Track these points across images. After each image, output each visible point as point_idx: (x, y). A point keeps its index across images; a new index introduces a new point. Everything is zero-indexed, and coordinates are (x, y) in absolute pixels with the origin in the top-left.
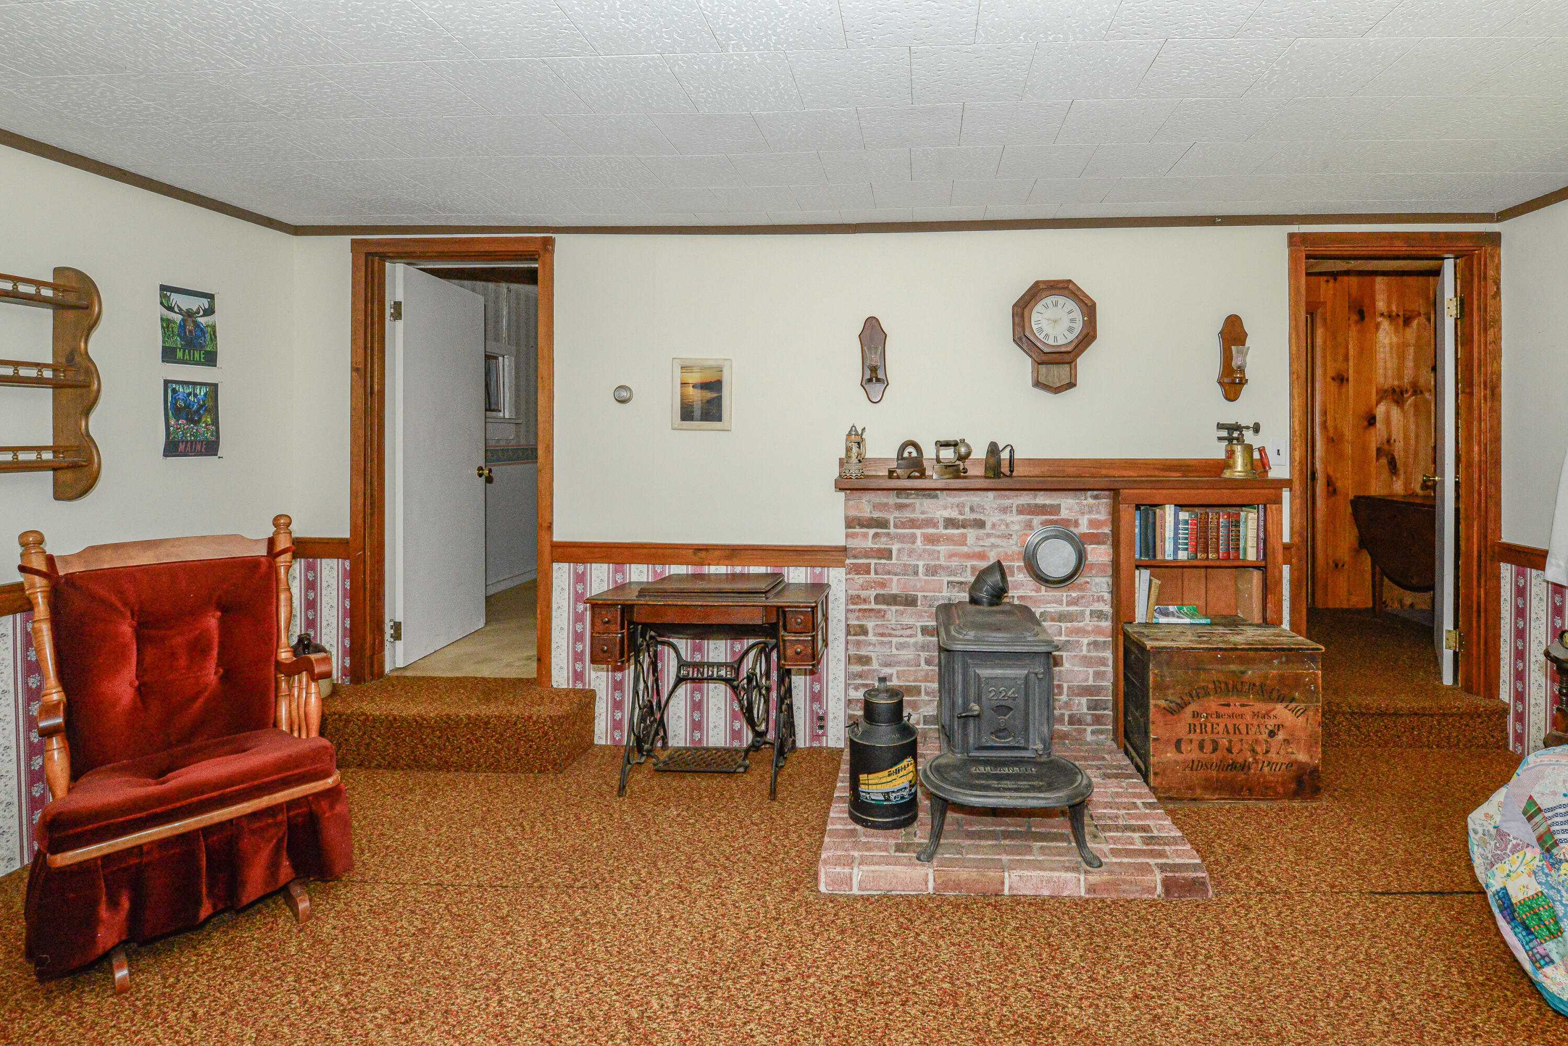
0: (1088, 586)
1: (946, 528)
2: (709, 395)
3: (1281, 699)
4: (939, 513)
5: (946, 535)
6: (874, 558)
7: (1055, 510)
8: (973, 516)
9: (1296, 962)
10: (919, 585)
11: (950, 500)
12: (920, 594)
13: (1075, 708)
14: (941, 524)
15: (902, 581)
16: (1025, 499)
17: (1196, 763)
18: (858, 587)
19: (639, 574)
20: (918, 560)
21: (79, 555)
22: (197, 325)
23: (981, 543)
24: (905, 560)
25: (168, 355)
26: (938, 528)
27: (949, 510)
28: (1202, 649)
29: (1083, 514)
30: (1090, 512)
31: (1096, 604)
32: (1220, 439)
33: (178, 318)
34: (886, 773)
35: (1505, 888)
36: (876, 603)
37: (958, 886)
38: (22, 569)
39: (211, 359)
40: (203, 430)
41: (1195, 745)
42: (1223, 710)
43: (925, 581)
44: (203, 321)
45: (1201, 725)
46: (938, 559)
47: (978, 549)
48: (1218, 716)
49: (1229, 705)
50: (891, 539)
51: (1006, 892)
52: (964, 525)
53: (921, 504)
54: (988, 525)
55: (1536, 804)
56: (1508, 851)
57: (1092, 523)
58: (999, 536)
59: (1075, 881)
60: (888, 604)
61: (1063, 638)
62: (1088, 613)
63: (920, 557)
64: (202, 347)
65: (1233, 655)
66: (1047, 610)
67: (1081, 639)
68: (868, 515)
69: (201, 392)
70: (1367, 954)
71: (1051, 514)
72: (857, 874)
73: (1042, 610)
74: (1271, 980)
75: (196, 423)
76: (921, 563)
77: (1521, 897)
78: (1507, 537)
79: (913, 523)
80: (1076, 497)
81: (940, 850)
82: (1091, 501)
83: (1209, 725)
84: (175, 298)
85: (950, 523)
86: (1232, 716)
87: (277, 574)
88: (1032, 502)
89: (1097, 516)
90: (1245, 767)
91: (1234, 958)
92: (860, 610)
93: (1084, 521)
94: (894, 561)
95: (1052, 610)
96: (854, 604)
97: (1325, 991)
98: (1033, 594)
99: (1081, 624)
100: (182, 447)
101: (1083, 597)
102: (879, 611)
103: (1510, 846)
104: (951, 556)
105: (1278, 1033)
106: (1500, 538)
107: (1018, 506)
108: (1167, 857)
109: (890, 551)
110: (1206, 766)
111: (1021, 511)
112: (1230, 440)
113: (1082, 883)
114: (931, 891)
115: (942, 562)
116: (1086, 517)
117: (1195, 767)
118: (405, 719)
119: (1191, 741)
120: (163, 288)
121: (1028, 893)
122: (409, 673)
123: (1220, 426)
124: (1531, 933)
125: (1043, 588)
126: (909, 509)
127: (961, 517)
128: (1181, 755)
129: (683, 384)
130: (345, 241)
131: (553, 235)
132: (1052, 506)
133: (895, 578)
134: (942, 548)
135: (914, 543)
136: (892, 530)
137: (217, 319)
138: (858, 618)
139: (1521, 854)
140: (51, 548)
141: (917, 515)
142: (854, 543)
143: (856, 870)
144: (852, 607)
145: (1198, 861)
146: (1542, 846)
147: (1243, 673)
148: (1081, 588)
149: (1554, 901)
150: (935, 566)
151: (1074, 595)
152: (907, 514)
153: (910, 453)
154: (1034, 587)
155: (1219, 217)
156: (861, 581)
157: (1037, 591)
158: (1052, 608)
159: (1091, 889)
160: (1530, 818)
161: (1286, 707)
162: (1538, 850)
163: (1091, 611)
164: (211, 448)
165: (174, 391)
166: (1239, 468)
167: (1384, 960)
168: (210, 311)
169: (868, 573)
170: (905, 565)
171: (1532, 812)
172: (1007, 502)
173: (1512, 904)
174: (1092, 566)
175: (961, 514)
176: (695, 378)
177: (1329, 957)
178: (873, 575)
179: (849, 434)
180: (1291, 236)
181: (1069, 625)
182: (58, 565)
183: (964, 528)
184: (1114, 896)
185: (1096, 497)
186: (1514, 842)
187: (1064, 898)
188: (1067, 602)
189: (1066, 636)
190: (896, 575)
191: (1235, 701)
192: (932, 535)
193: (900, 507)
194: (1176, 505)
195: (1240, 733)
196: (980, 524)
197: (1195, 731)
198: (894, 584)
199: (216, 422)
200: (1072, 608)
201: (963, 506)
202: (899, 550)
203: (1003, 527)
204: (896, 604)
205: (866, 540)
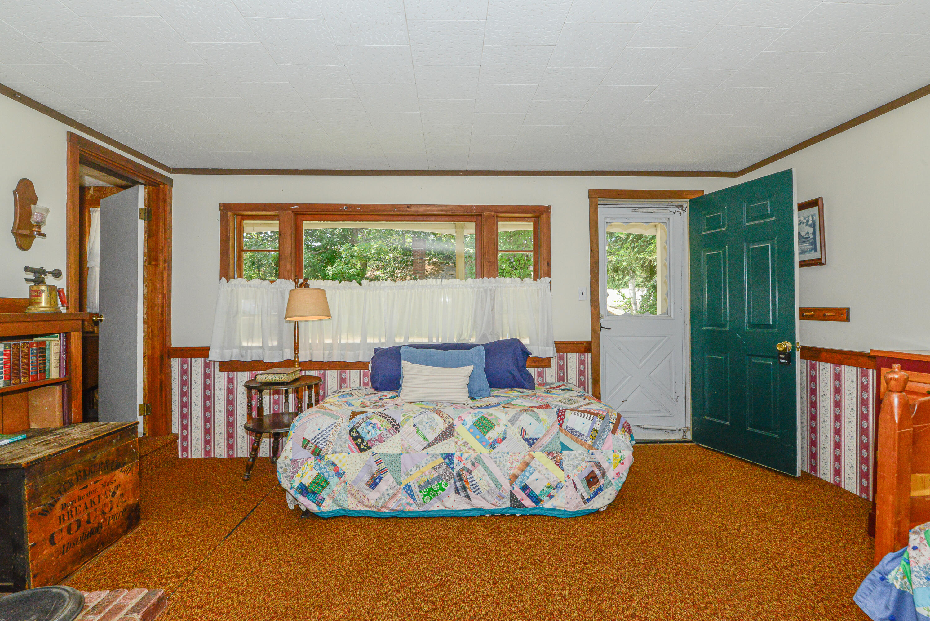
3: (118, 467)
9: (248, 584)
17: (66, 547)
28: (68, 449)
32: (27, 280)
35: (301, 483)
41: (64, 532)
42: (83, 493)
45: (68, 513)
48: (80, 499)
49: (86, 487)
55: (307, 440)
56: (300, 466)
65: (88, 446)
70: (262, 556)
74: (252, 599)
77: (310, 481)
78: (174, 344)
83: (74, 510)
86: (90, 493)
90: (98, 528)
91: (225, 610)
97: (273, 580)
103: (299, 464)
105: (287, 608)
106: (171, 345)
108: (125, 606)
110: (72, 544)
112: (35, 282)
117: (65, 550)
119: (61, 530)
123: (26, 270)
124: (316, 493)
139: (306, 464)
145: (146, 591)
146: (314, 455)
147: (94, 457)
149: (323, 474)
155: (19, 93)
160: (305, 448)
161: (121, 471)
162: (313, 457)
166: (43, 304)
167: (269, 552)
171: (305, 444)
173: (306, 487)
177: (254, 570)
180: (68, 134)
186: (301, 461)
191: (90, 481)
195: (95, 504)
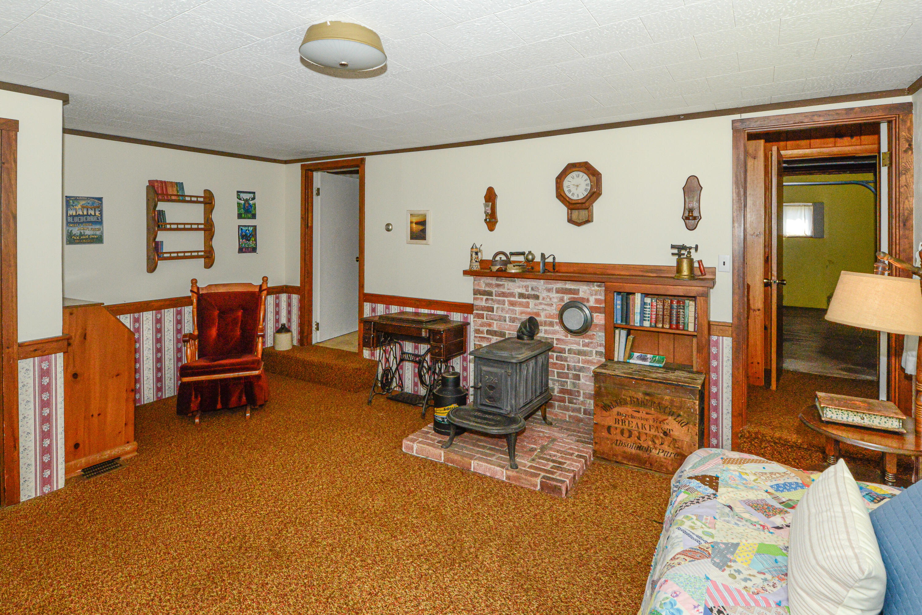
0: (595, 337)
1: (519, 298)
2: (421, 227)
3: (671, 414)
4: (516, 290)
5: (518, 302)
6: (486, 311)
7: (576, 292)
8: (533, 293)
10: (506, 327)
11: (522, 283)
12: (507, 332)
13: (587, 405)
14: (517, 296)
15: (498, 324)
16: (560, 285)
17: (619, 442)
18: (478, 325)
19: (394, 309)
20: (506, 314)
21: (206, 287)
22: (249, 204)
23: (537, 307)
24: (500, 313)
25: (240, 216)
26: (515, 298)
27: (521, 289)
28: (623, 376)
29: (592, 295)
30: (596, 295)
31: (599, 348)
33: (243, 202)
34: (443, 409)
36: (487, 334)
37: (453, 462)
38: (192, 291)
39: (254, 216)
40: (251, 244)
41: (618, 431)
43: (510, 325)
44: (251, 202)
45: (622, 420)
46: (516, 314)
47: (535, 311)
48: (633, 417)
49: (639, 412)
50: (494, 302)
51: (472, 470)
52: (529, 297)
53: (508, 285)
54: (541, 298)
57: (597, 301)
58: (546, 305)
59: (501, 472)
60: (492, 335)
61: (581, 365)
62: (594, 352)
63: (507, 312)
64: (250, 212)
65: (642, 383)
66: (572, 348)
67: (591, 367)
68: (484, 289)
69: (251, 229)
71: (574, 294)
72: (415, 446)
73: (569, 348)
75: (249, 241)
76: (507, 316)
79: (504, 294)
80: (588, 285)
81: (452, 446)
82: (596, 288)
83: (627, 422)
84: (242, 195)
85: (521, 296)
86: (641, 418)
87: (261, 298)
88: (564, 287)
89: (600, 297)
90: (648, 450)
92: (480, 337)
93: (592, 300)
94: (495, 313)
95: (575, 348)
96: (477, 333)
98: (564, 338)
99: (591, 358)
100: (244, 250)
101: (592, 343)
102: (488, 338)
104: (522, 313)
107: (556, 289)
109: (493, 308)
110: (625, 444)
111: (558, 291)
112: (679, 255)
113: (505, 474)
114: (442, 461)
115: (517, 316)
116: (594, 297)
117: (618, 444)
118: (308, 361)
119: (616, 428)
120: (238, 192)
121: (480, 472)
122: (321, 345)
123: (673, 247)
125: (569, 335)
126: (502, 287)
127: (527, 293)
128: (610, 436)
129: (411, 222)
130: (299, 165)
131: (364, 157)
132: (574, 289)
133: (495, 322)
134: (518, 309)
135: (504, 304)
136: (494, 297)
137: (256, 201)
138: (479, 341)
140: (199, 285)
141: (505, 290)
142: (477, 303)
143: (415, 445)
144: (476, 335)
145: (566, 480)
148: (591, 337)
150: (514, 318)
151: (587, 341)
152: (501, 290)
153: (501, 258)
154: (564, 334)
155: (682, 115)
156: (480, 322)
157: (566, 336)
158: (575, 347)
159: (508, 477)
161: (675, 419)
163: (596, 351)
164: (254, 250)
165: (241, 229)
168: (254, 199)
169: (483, 318)
170: (500, 316)
172: (550, 286)
174: (596, 325)
175: (527, 291)
176: (415, 220)
178: (485, 320)
179: (472, 248)
180: (733, 122)
181: (584, 358)
182: (200, 290)
183: (528, 298)
184: (517, 484)
185: (599, 286)
187: (495, 478)
188: (583, 344)
189: (582, 363)
190: (496, 320)
191: (643, 410)
192: (512, 301)
193: (498, 286)
194: (642, 294)
195: (646, 429)
196: (537, 297)
197: (619, 423)
198: (495, 326)
199: (256, 240)
200: (585, 348)
201: (528, 287)
202: (497, 308)
203: (548, 300)
204: (496, 336)
205: (482, 302)
